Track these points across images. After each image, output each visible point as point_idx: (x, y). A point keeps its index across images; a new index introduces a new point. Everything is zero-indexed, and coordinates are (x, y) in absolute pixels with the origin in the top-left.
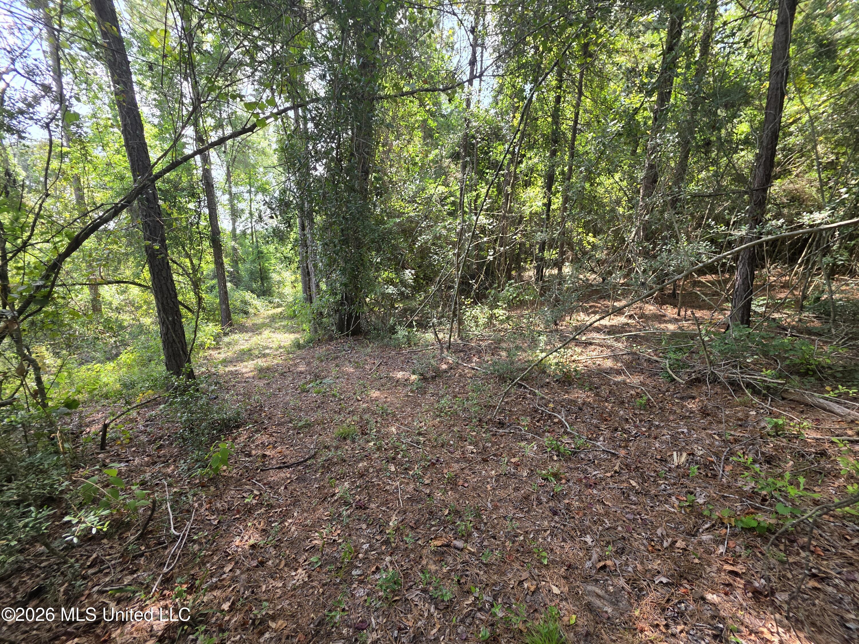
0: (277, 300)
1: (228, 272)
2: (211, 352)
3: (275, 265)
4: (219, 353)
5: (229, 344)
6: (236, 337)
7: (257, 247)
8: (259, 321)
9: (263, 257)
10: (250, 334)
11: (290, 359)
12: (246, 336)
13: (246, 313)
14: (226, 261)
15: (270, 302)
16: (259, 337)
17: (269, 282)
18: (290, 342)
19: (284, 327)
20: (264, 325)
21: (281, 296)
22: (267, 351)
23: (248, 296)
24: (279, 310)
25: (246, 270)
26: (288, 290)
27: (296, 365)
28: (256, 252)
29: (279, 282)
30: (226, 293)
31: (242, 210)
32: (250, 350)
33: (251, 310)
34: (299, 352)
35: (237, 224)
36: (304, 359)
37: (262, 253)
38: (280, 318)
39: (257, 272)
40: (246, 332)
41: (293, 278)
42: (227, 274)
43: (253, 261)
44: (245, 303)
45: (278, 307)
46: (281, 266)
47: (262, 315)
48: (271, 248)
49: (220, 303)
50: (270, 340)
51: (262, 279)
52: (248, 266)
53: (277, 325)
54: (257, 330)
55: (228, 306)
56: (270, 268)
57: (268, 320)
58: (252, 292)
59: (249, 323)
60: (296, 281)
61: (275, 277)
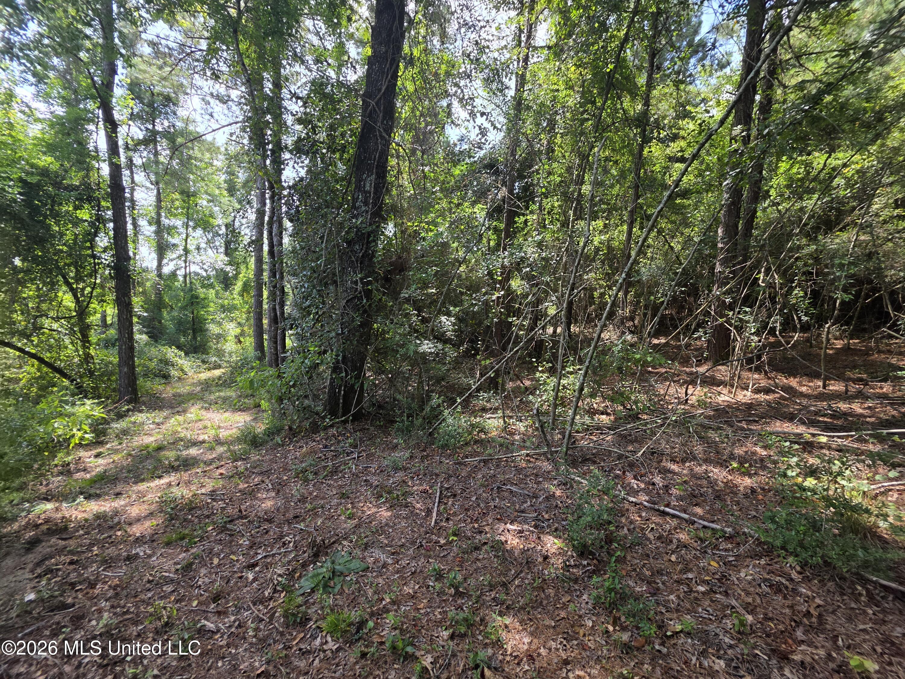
0: (214, 359)
1: (139, 317)
2: (82, 453)
3: (214, 313)
4: (97, 456)
5: (125, 432)
6: (139, 417)
7: (191, 290)
8: (184, 389)
9: (198, 303)
10: (165, 413)
11: (239, 475)
12: (158, 416)
13: (166, 377)
14: (137, 301)
15: (204, 362)
16: (180, 418)
17: (205, 336)
18: (234, 432)
19: (225, 400)
20: (192, 397)
21: (220, 353)
22: (193, 451)
23: (171, 353)
24: (217, 373)
25: (173, 319)
26: (230, 346)
27: (251, 493)
28: (188, 296)
29: (219, 337)
30: (131, 348)
31: (174, 245)
32: (160, 449)
33: (174, 373)
34: (255, 457)
35: (165, 261)
36: (267, 473)
37: (197, 298)
38: (217, 385)
39: (188, 322)
40: (161, 408)
41: (238, 331)
42: (135, 320)
43: (184, 308)
44: (166, 362)
45: (215, 368)
46: (223, 316)
47: (191, 380)
48: (212, 293)
49: (120, 365)
50: (200, 425)
51: (195, 331)
52: (175, 314)
53: (212, 397)
54: (180, 404)
55: (133, 367)
56: (206, 317)
57: (199, 389)
58: (179, 347)
59: (168, 392)
60: (242, 334)
61: (214, 329)
